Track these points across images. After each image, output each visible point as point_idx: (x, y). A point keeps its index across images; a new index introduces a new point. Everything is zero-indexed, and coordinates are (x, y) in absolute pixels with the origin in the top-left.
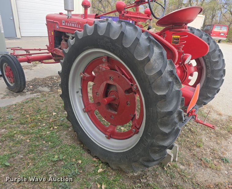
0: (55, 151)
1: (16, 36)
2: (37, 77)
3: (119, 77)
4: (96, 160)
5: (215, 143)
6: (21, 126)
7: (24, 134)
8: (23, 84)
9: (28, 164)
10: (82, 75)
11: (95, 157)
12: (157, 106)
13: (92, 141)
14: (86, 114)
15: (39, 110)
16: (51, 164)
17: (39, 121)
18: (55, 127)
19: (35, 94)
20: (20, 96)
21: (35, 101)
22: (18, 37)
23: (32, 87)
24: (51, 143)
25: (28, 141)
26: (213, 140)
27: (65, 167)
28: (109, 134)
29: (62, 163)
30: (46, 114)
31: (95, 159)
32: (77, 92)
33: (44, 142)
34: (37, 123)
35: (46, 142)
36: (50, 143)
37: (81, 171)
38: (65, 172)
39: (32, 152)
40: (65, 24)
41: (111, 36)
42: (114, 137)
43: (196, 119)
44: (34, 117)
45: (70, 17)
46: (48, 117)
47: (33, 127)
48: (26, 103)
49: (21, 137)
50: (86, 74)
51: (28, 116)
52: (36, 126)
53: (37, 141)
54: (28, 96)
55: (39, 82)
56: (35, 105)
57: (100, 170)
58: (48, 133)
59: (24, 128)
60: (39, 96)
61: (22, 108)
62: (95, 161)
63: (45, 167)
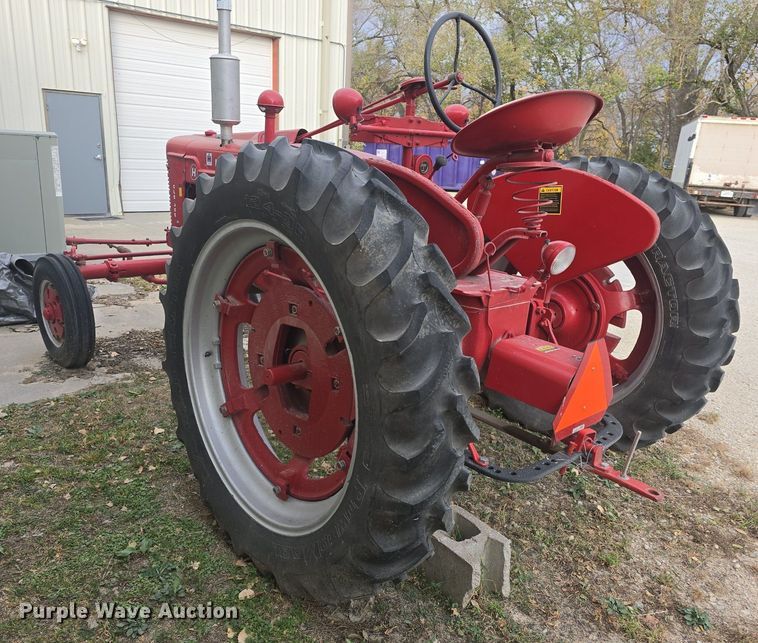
0: (132, 530)
1: (109, 209)
2: (139, 329)
3: (311, 303)
4: (244, 565)
5: (679, 560)
6: (58, 458)
7: (60, 479)
8: (87, 341)
9: (51, 555)
10: (218, 303)
11: (244, 558)
12: (380, 376)
13: (237, 504)
14: (231, 422)
15: (118, 418)
16: (113, 561)
17: (111, 446)
18: (151, 468)
19: (119, 376)
20: (75, 378)
21: (115, 393)
22: (113, 213)
23: (116, 354)
24: (129, 507)
25: (67, 496)
26: (674, 552)
27: (151, 574)
28: (283, 483)
29: (145, 563)
30: (134, 431)
31: (240, 563)
32: (208, 354)
33: (110, 504)
34: (103, 452)
35: (115, 505)
36: (124, 508)
37: (193, 590)
38: (146, 587)
39: (69, 525)
40: (214, 163)
41: (272, 183)
42: (299, 494)
43: (596, 464)
44: (97, 436)
45: (226, 143)
46: (138, 438)
47: (89, 463)
48: (88, 397)
49: (52, 486)
50: (230, 298)
51: (83, 431)
52: (100, 459)
53: (92, 500)
54: (101, 378)
55: (139, 342)
56: (111, 403)
57: (247, 593)
58: (127, 481)
59: (66, 463)
60: (130, 381)
61: (72, 411)
62: (239, 568)
63: (96, 567)
